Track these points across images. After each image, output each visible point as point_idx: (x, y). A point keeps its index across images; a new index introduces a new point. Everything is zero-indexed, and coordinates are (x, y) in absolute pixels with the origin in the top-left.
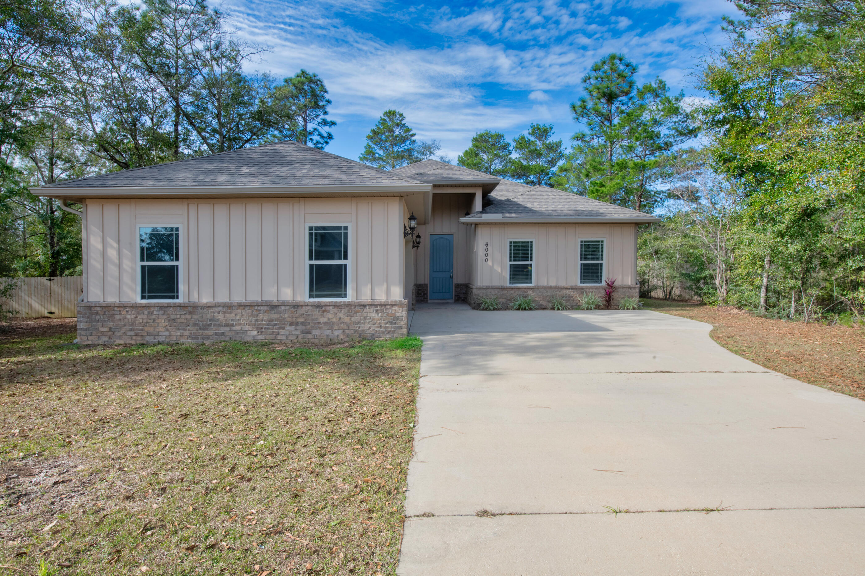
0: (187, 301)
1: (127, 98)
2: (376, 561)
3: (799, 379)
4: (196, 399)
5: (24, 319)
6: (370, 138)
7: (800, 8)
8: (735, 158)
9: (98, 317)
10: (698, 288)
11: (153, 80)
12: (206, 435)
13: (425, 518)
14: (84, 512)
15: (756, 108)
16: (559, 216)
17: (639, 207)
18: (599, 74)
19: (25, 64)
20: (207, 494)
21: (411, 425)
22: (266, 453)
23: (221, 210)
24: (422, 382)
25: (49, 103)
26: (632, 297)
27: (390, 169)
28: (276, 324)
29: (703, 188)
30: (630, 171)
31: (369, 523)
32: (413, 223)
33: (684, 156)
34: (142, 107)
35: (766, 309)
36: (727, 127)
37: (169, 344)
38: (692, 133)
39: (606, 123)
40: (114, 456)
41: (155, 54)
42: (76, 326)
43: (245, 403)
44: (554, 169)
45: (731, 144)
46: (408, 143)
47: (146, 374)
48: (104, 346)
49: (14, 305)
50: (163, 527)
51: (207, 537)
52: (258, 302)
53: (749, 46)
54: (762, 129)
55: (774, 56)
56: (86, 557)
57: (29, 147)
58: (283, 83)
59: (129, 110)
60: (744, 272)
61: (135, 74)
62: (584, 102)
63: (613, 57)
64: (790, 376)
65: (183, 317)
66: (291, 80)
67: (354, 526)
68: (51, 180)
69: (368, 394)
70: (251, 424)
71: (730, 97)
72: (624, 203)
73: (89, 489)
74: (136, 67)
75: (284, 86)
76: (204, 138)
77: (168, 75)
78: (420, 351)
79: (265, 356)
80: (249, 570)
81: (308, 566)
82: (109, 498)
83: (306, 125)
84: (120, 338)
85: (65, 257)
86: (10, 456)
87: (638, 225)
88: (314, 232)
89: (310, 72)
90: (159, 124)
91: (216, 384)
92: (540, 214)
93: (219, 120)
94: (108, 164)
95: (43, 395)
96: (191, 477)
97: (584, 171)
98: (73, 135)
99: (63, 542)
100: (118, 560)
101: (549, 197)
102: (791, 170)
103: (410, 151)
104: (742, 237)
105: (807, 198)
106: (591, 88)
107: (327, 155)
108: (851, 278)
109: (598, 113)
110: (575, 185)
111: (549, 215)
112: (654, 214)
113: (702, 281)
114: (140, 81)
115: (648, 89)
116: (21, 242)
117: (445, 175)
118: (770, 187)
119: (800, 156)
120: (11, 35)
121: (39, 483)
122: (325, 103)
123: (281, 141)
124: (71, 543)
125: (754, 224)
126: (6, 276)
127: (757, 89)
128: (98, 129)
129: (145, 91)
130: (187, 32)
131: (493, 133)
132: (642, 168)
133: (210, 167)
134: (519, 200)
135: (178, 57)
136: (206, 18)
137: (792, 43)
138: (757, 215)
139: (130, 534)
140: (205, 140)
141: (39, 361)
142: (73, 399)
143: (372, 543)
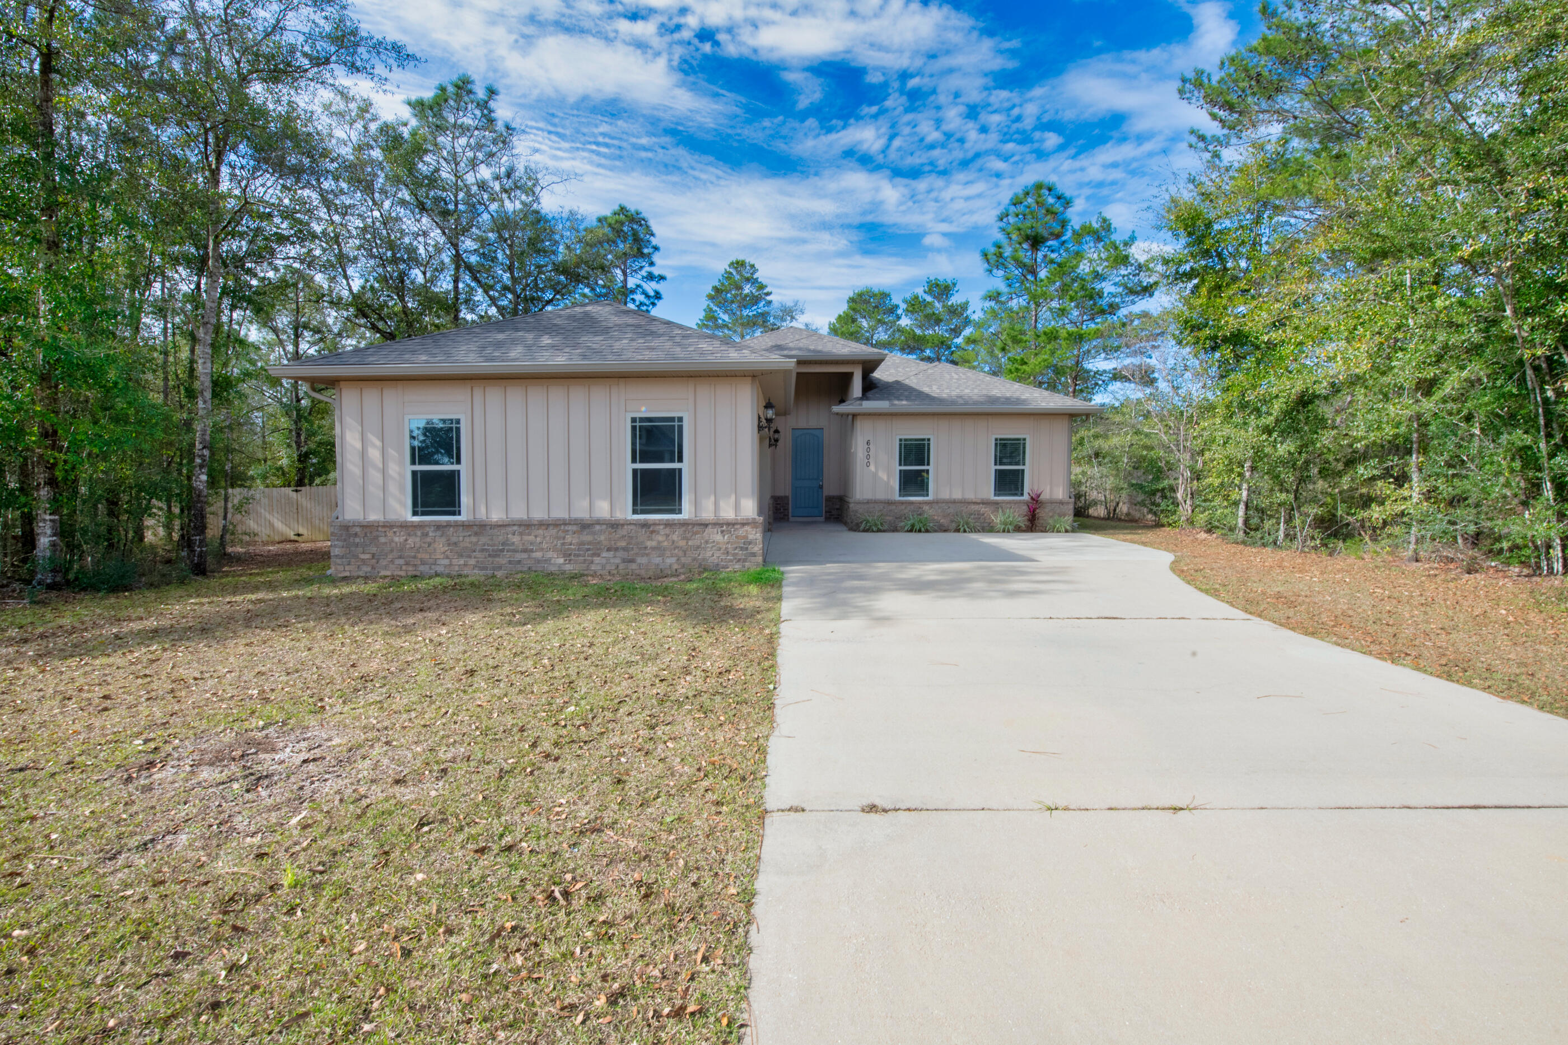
0: (471, 518)
1: (391, 245)
2: (727, 870)
3: (1293, 629)
4: (486, 650)
5: (265, 543)
6: (711, 298)
7: (1295, 118)
8: (1206, 325)
9: (357, 540)
10: (1153, 504)
11: (425, 220)
12: (499, 698)
13: (792, 813)
14: (341, 800)
15: (1235, 256)
16: (966, 403)
17: (1074, 391)
18: (1021, 208)
19: (261, 200)
20: (501, 778)
21: (771, 687)
22: (578, 723)
23: (515, 395)
24: (784, 628)
25: (293, 253)
26: (1064, 515)
27: (738, 340)
28: (588, 550)
29: (1161, 367)
30: (1063, 343)
31: (717, 818)
32: (770, 413)
33: (1136, 322)
34: (412, 258)
35: (1245, 532)
36: (1195, 281)
37: (449, 576)
38: (1147, 290)
39: (1029, 277)
40: (379, 726)
41: (428, 185)
42: (329, 552)
43: (549, 655)
44: (959, 341)
45: (1201, 305)
46: (761, 304)
47: (420, 616)
48: (366, 578)
49: (252, 524)
50: (444, 821)
51: (502, 836)
52: (564, 520)
53: (1227, 169)
54: (1243, 285)
55: (1261, 183)
56: (345, 860)
57: (267, 313)
58: (595, 223)
59: (395, 261)
60: (1217, 482)
61: (402, 211)
62: (1000, 247)
63: (1039, 186)
64: (1281, 625)
65: (467, 539)
66: (605, 218)
67: (698, 823)
68: (297, 356)
69: (711, 644)
70: (558, 684)
71: (1200, 241)
72: (1052, 387)
73: (348, 769)
74: (403, 203)
75: (597, 227)
76: (492, 298)
77: (445, 214)
78: (780, 587)
79: (575, 592)
80: (557, 880)
81: (637, 876)
82: (373, 781)
83: (625, 280)
84: (386, 568)
85: (314, 461)
86: (246, 725)
87: (1072, 416)
88: (638, 424)
89: (632, 208)
90: (433, 280)
91: (511, 630)
92: (940, 401)
93: (512, 273)
94: (368, 335)
95: (288, 644)
96: (480, 755)
97: (999, 343)
98: (324, 295)
99: (314, 840)
100: (386, 864)
101: (952, 378)
102: (1283, 341)
103: (764, 315)
104: (1216, 434)
105: (1305, 380)
106: (1010, 229)
107: (654, 319)
108: (1360, 491)
109: (1019, 263)
110: (986, 362)
111: (953, 402)
112: (1093, 403)
113: (1159, 494)
114: (410, 223)
115: (1087, 231)
116: (259, 442)
117: (812, 347)
118: (1254, 365)
119: (1296, 321)
120: (244, 162)
121: (283, 762)
122: (650, 250)
123: (592, 302)
124: (326, 842)
125: (1231, 417)
126: (241, 486)
127: (1237, 229)
128: (356, 289)
129: (416, 235)
130: (470, 154)
131: (876, 290)
132: (1078, 338)
133: (501, 336)
134: (912, 382)
135: (458, 189)
136: (494, 135)
137: (1285, 165)
138: (1235, 404)
139: (401, 830)
140: (493, 301)
141: (283, 599)
142: (326, 649)
143: (722, 847)
